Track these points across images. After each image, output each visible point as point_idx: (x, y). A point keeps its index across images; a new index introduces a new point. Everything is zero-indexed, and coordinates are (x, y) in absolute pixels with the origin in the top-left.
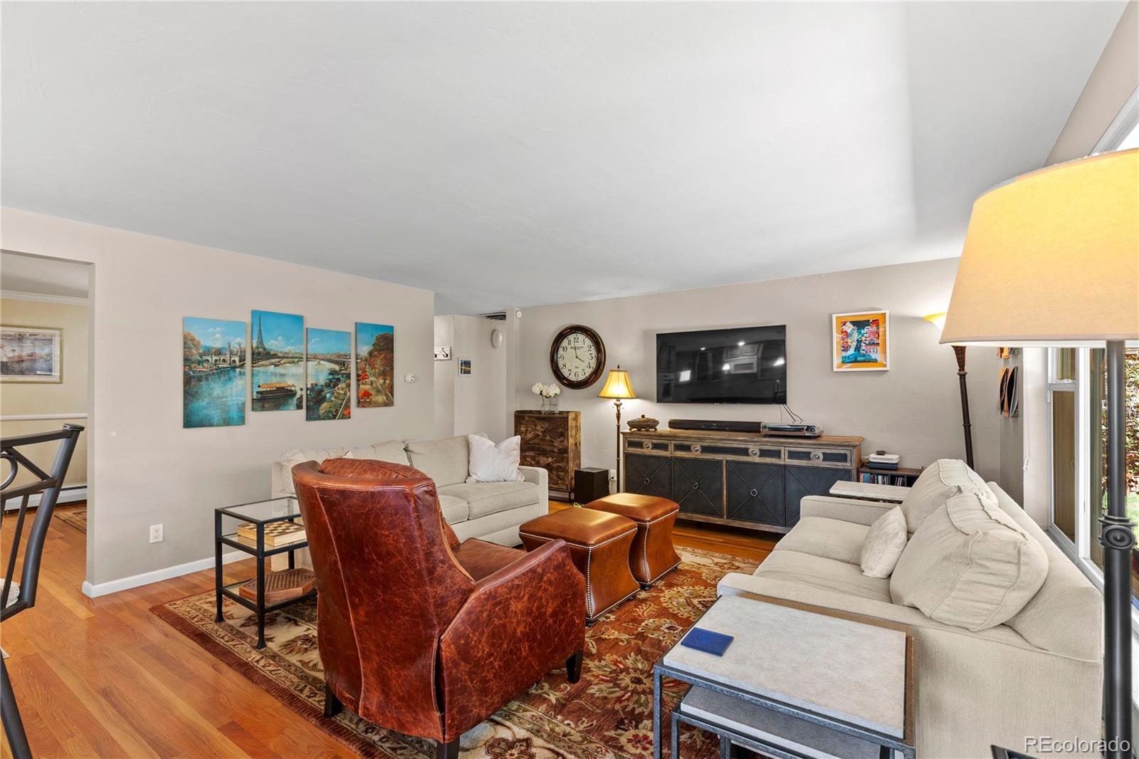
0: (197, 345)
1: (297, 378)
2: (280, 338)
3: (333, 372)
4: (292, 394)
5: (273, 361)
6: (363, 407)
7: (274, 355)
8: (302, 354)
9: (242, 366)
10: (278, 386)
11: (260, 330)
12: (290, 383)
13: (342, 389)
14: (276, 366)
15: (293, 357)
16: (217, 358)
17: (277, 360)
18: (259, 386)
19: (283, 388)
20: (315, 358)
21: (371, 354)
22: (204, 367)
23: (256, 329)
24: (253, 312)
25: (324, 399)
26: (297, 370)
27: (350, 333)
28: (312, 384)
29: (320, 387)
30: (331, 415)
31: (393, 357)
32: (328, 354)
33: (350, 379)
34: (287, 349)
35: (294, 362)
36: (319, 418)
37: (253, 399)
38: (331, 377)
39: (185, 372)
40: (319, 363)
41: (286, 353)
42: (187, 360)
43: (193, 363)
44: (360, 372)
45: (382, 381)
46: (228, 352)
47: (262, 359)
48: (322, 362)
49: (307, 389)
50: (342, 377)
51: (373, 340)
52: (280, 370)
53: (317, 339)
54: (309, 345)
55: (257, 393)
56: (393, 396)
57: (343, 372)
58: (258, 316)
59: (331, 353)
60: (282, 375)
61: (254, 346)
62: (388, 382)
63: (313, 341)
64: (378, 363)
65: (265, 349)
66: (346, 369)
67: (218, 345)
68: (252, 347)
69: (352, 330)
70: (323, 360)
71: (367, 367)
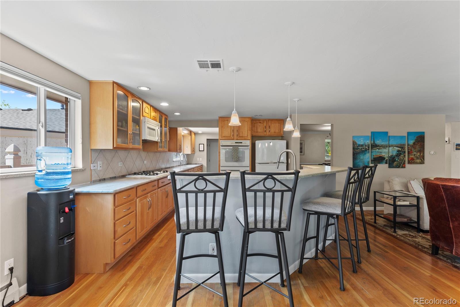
0: (356, 144)
1: (385, 153)
2: (380, 140)
3: (398, 151)
4: (384, 158)
5: (378, 148)
6: (411, 164)
7: (378, 145)
8: (387, 145)
9: (369, 150)
10: (379, 156)
11: (374, 138)
12: (383, 155)
13: (402, 157)
14: (379, 149)
15: (384, 146)
16: (361, 147)
17: (379, 147)
18: (374, 156)
19: (381, 157)
20: (392, 146)
21: (414, 143)
22: (358, 150)
23: (373, 137)
24: (372, 132)
25: (395, 161)
26: (386, 150)
27: (405, 136)
28: (391, 155)
29: (394, 156)
30: (398, 166)
31: (424, 144)
32: (397, 144)
33: (405, 153)
34: (383, 143)
35: (384, 148)
36: (393, 167)
37: (372, 160)
38: (398, 153)
39: (353, 152)
40: (393, 148)
41: (382, 145)
42: (354, 148)
43: (356, 149)
44: (409, 151)
45: (419, 154)
46: (365, 146)
47: (375, 147)
48: (394, 147)
49: (389, 157)
50: (402, 152)
51: (415, 138)
52: (380, 151)
53: (393, 139)
54: (390, 142)
55: (373, 158)
56: (424, 159)
57: (403, 151)
58: (373, 133)
59: (398, 144)
60: (381, 152)
61: (372, 143)
62: (422, 154)
63: (391, 140)
64: (418, 147)
65: (375, 144)
66: (404, 150)
67: (362, 143)
68: (371, 144)
69: (406, 135)
70: (395, 146)
71: (412, 148)
